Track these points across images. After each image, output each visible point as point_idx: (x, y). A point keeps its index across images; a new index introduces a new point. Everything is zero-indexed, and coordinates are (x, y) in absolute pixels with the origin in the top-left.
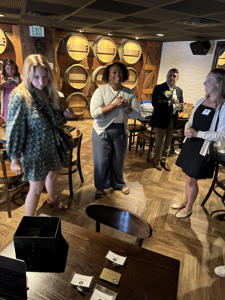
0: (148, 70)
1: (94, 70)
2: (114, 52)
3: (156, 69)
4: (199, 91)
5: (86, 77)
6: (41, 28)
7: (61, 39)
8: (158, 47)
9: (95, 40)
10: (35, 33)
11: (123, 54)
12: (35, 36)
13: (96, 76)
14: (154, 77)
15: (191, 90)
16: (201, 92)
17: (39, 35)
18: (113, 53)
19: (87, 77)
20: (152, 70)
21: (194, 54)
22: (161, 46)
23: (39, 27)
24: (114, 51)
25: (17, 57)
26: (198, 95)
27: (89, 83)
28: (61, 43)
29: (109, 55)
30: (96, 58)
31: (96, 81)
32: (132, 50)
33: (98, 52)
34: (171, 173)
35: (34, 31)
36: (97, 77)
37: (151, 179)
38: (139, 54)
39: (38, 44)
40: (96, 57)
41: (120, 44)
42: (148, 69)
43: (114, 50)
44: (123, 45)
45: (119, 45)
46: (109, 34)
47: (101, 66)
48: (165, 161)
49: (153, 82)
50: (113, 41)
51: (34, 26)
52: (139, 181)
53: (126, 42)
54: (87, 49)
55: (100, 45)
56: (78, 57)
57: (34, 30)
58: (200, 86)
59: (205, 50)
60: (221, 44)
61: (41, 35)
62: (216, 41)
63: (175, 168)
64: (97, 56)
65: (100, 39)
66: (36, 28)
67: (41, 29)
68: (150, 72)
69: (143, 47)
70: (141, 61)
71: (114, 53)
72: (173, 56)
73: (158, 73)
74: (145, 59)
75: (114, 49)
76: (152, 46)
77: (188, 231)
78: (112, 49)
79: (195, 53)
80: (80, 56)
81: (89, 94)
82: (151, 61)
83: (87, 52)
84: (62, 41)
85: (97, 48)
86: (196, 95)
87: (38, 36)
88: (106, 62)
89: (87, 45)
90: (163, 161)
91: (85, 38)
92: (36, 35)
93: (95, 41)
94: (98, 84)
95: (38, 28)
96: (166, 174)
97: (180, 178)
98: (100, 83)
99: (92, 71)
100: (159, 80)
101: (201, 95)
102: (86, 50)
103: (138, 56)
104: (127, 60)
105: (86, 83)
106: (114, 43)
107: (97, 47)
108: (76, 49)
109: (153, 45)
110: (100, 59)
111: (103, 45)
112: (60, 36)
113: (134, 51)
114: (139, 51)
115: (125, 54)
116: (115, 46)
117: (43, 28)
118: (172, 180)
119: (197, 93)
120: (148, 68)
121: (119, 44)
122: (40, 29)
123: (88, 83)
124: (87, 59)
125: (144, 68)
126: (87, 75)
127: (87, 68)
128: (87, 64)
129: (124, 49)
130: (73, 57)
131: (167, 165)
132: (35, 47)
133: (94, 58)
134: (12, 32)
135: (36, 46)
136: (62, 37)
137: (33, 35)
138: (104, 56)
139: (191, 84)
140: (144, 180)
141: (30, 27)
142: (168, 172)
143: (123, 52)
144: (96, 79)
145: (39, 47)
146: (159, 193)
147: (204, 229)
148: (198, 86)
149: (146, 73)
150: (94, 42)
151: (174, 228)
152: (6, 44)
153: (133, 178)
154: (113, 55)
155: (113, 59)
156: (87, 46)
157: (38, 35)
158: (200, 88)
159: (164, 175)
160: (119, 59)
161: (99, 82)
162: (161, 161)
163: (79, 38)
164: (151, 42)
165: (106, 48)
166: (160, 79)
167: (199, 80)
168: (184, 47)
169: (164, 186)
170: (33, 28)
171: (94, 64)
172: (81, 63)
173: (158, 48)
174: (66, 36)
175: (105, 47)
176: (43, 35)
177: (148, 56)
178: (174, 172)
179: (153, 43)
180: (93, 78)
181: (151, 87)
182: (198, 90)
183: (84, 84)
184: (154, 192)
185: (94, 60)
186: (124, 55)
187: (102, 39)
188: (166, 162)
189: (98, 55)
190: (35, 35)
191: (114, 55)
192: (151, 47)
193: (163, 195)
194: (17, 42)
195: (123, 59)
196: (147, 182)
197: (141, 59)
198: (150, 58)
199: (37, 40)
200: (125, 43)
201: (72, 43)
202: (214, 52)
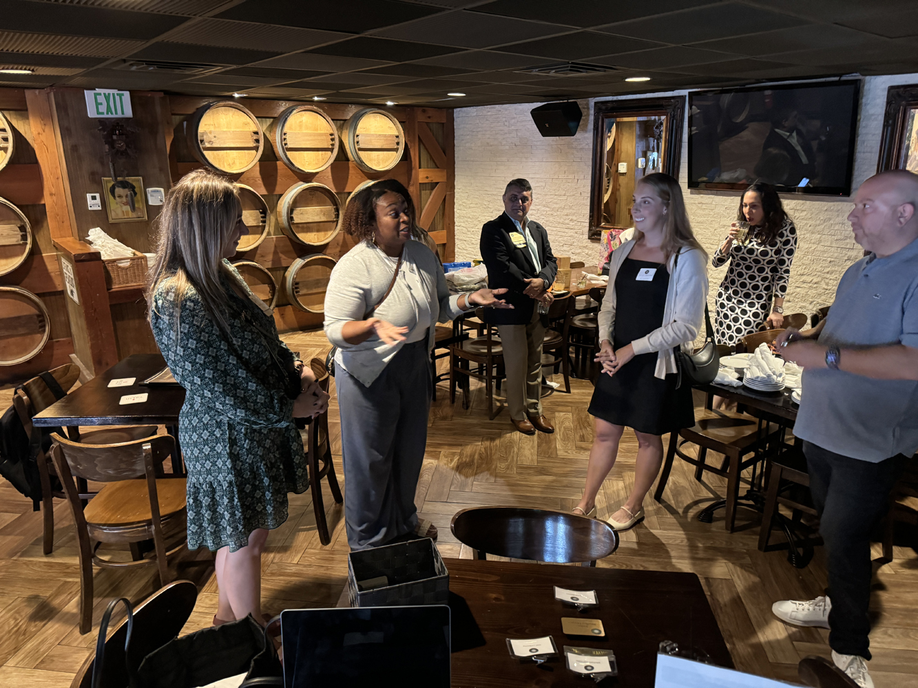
0: (426, 183)
1: (281, 195)
2: (331, 142)
3: (447, 179)
4: (571, 223)
5: (262, 217)
6: (123, 95)
7: (176, 119)
8: (444, 121)
9: (276, 115)
10: (103, 109)
11: (357, 147)
12: (105, 116)
13: (291, 210)
14: (445, 199)
15: (550, 224)
16: (576, 227)
17: (116, 113)
18: (330, 147)
19: (264, 217)
20: (437, 183)
21: (543, 136)
22: (451, 120)
23: (115, 91)
24: (332, 139)
25: (45, 179)
26: (570, 234)
27: (272, 232)
28: (178, 129)
29: (320, 152)
30: (285, 164)
31: (294, 224)
32: (380, 135)
33: (289, 146)
34: (558, 435)
35: (101, 104)
36: (295, 212)
37: (515, 459)
38: (398, 144)
39: (115, 137)
40: (283, 161)
41: (345, 120)
42: (426, 181)
43: (331, 137)
44: (353, 121)
45: (343, 124)
46: (316, 99)
47: (302, 183)
48: (536, 409)
49: (443, 214)
50: (325, 115)
51: (98, 90)
52: (488, 470)
53: (362, 116)
54: (257, 141)
55: (291, 128)
56: (234, 163)
57: (99, 101)
58: (571, 210)
59: (572, 124)
60: (604, 107)
61: (123, 113)
62: (592, 101)
63: (562, 422)
64: (286, 156)
65: (291, 112)
66: (105, 94)
67: (121, 96)
68: (432, 189)
69: (407, 123)
70: (406, 160)
71: (333, 145)
72: (488, 144)
73: (453, 187)
74: (414, 154)
75: (332, 135)
76: (429, 120)
77: (647, 561)
78: (325, 134)
79: (545, 132)
80: (237, 162)
81: (273, 261)
82: (431, 158)
83: (256, 149)
84: (181, 124)
85: (284, 137)
86: (563, 234)
87: (114, 116)
88: (314, 171)
89: (255, 130)
90: (532, 411)
91: (247, 110)
92: (107, 113)
93: (274, 118)
94: (298, 232)
95: (113, 94)
96: (549, 442)
97: (583, 444)
98: (303, 228)
99: (275, 198)
100: (460, 205)
101: (576, 233)
102: (252, 144)
103: (396, 150)
104: (371, 160)
105: (265, 234)
106: (329, 119)
107: (285, 134)
108: (225, 143)
109: (429, 117)
110: (297, 165)
111: (300, 126)
112: (173, 112)
113: (385, 136)
114: (397, 137)
115: (362, 146)
116: (334, 127)
117: (127, 94)
118: (566, 454)
119: (567, 230)
120: (427, 178)
121: (342, 122)
122: (117, 98)
123: (269, 234)
124: (258, 168)
125: (417, 178)
126: (264, 212)
127: (261, 191)
128: (260, 182)
129: (357, 133)
130: (219, 165)
131: (544, 417)
132: (107, 146)
133: (278, 162)
134: (27, 110)
135: (112, 144)
136: (179, 113)
137: (98, 113)
138: (305, 156)
139: (548, 209)
140: (499, 465)
141: (89, 95)
142: (550, 434)
143: (358, 142)
144: (292, 218)
145: (121, 145)
146: (549, 490)
147: (681, 549)
148: (565, 212)
149: (423, 192)
150: (272, 120)
151: (614, 561)
152: (10, 145)
153: (471, 465)
154: (330, 153)
155: (331, 161)
156: (256, 133)
157: (112, 113)
158: (571, 217)
159: (544, 445)
160: (347, 159)
161: (300, 225)
162: (528, 411)
163: (231, 114)
164: (424, 111)
165: (310, 135)
166: (460, 203)
167: (565, 198)
168: (514, 118)
169: (555, 470)
170: (96, 95)
171: (278, 178)
172: (241, 178)
173: (443, 124)
174: (191, 111)
175: (306, 131)
176: (129, 113)
177: (422, 146)
178: (563, 433)
179: (431, 112)
180: (281, 216)
181: (440, 226)
182: (567, 221)
183: (258, 236)
184: (535, 489)
185: (278, 168)
186: (361, 149)
187: (295, 111)
188: (540, 411)
189: (288, 153)
190: (103, 113)
191: (331, 150)
192: (427, 123)
193: (558, 491)
194: (43, 138)
195: (359, 158)
196: (508, 468)
197: (406, 157)
198: (427, 149)
199: (110, 128)
200: (357, 118)
201: (212, 129)
202: (591, 126)
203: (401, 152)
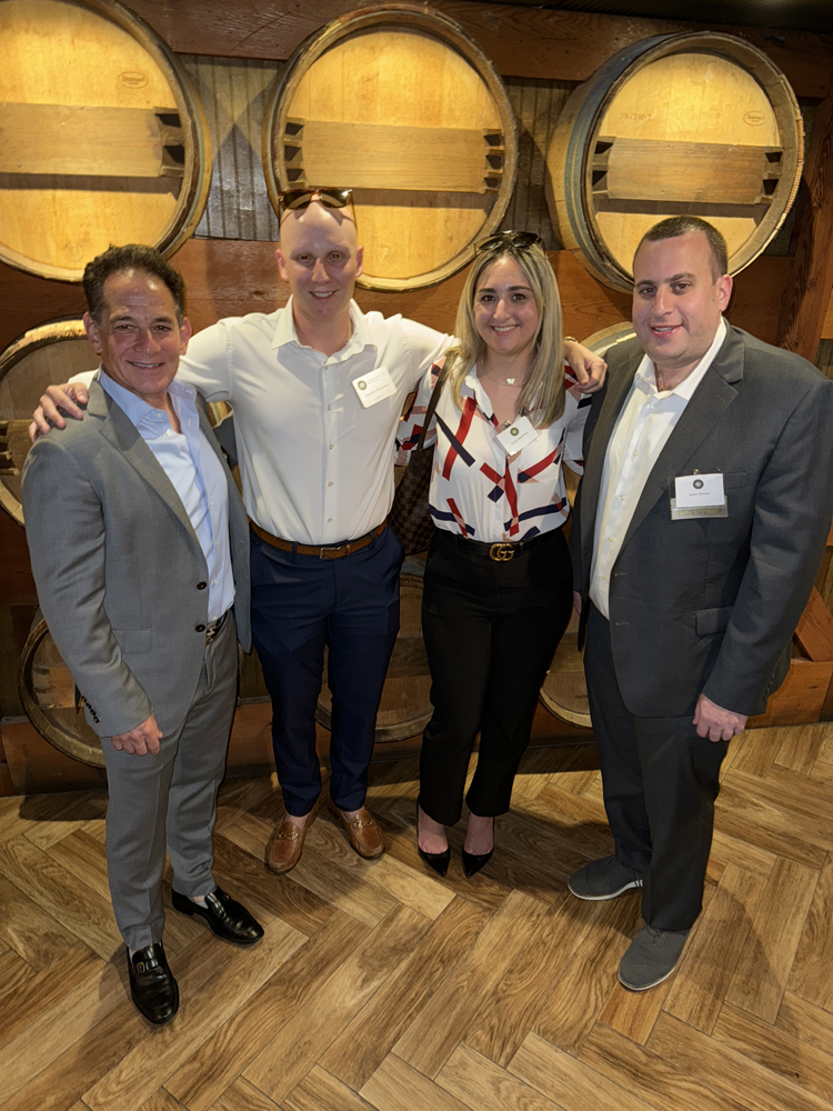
2: (486, 171)
11: (592, 192)
18: (482, 189)
24: (495, 160)
29: (441, 212)
32: (701, 147)
33: (310, 179)
38: (770, 185)
41: (572, 85)
44: (595, 93)
54: (175, 154)
55: (322, 105)
71: (491, 181)
75: (493, 138)
78: (467, 136)
83: (173, 184)
85: (283, 139)
88: (407, 285)
89: (170, 106)
91: (132, 20)
102: (155, 168)
103: (757, 211)
107: (294, 128)
111: (366, 98)
113: (722, 151)
114: (774, 157)
115: (616, 187)
116: (508, 104)
129: (605, 132)
143: (599, 174)
154: (479, 214)
156: (169, 119)
160: (558, 245)
163: (65, 30)
165: (401, 135)
186: (605, 204)
191: (487, 202)
200: (616, 71)
203: (777, 217)
